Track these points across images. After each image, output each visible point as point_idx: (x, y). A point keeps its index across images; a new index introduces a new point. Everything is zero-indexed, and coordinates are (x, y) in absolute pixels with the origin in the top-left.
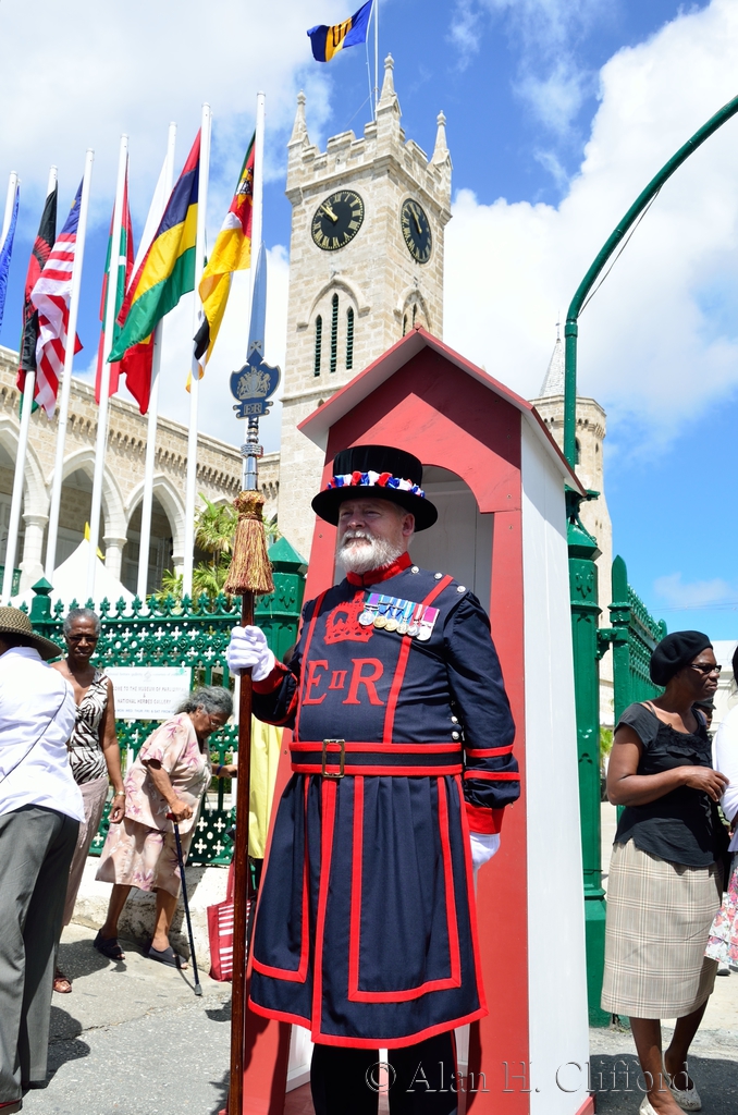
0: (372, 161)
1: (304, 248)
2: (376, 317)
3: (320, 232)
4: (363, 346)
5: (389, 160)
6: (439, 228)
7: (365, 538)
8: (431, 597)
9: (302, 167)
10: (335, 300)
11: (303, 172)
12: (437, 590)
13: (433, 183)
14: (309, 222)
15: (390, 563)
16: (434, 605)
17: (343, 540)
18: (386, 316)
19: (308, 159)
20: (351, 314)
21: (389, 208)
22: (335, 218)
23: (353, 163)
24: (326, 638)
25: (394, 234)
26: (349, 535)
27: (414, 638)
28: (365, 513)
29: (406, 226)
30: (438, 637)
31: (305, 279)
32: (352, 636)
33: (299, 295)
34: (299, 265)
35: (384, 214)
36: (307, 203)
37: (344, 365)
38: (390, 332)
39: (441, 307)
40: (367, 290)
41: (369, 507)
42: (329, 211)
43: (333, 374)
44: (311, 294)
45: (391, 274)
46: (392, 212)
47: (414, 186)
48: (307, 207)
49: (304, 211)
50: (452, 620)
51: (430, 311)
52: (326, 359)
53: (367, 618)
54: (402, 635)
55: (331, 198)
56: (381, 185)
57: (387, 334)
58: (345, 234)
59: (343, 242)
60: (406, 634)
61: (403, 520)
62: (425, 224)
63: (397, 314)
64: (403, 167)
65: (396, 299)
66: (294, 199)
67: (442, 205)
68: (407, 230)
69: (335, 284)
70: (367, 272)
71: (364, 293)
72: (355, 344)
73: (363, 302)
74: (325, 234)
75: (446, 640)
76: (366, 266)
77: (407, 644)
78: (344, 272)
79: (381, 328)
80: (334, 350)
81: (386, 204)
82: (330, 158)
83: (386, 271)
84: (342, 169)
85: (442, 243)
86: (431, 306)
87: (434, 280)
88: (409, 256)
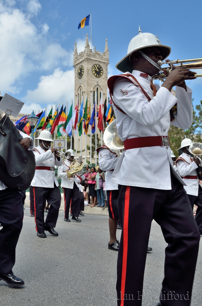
3: (78, 75)
5: (87, 59)
6: (106, 67)
9: (76, 60)
10: (80, 90)
13: (103, 57)
14: (77, 72)
19: (76, 58)
20: (82, 92)
34: (76, 82)
42: (79, 70)
44: (77, 88)
47: (96, 61)
49: (76, 70)
51: (103, 88)
55: (80, 67)
56: (86, 64)
58: (82, 75)
59: (81, 77)
62: (100, 68)
63: (91, 92)
64: (92, 58)
65: (91, 88)
67: (106, 62)
68: (94, 72)
69: (80, 86)
71: (84, 88)
73: (84, 90)
81: (87, 68)
85: (107, 70)
86: (103, 86)
87: (104, 80)
88: (95, 77)
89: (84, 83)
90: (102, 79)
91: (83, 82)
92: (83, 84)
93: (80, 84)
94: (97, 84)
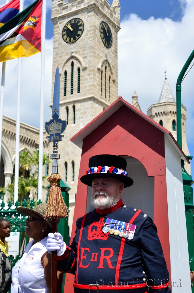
0: (87, 6)
1: (59, 42)
2: (90, 71)
3: (66, 36)
4: (84, 83)
5: (94, 6)
6: (115, 33)
7: (104, 195)
8: (132, 220)
9: (58, 8)
10: (72, 64)
11: (58, 11)
12: (135, 216)
13: (113, 15)
14: (61, 31)
15: (114, 205)
16: (134, 223)
17: (94, 196)
18: (94, 70)
19: (60, 5)
20: (79, 70)
21: (94, 25)
22: (72, 29)
23: (79, 7)
24: (88, 238)
25: (97, 36)
26: (97, 193)
27: (126, 238)
28: (104, 184)
29: (101, 33)
30: (137, 237)
31: (60, 55)
32: (99, 238)
33: (57, 62)
34: (57, 50)
35: (92, 28)
36: (60, 23)
37: (76, 91)
38: (96, 77)
39: (117, 66)
40: (86, 60)
41: (105, 181)
42: (69, 27)
43: (72, 95)
44: (62, 61)
45: (95, 53)
46: (96, 27)
47: (104, 16)
48: (60, 25)
49: (58, 27)
50: (142, 230)
51: (112, 68)
52: (69, 89)
53: (106, 230)
54: (121, 237)
55: (70, 21)
56: (91, 16)
57: (94, 78)
58: (76, 37)
59: (75, 40)
60: (123, 237)
61: (119, 186)
62: (109, 32)
63: (99, 69)
64: (100, 8)
65: (98, 63)
66: (55, 22)
67: (116, 24)
68: (102, 35)
69: (72, 57)
70: (86, 52)
71: (85, 61)
72: (81, 82)
73: (84, 65)
74: (68, 36)
75: (140, 239)
76: (85, 50)
77: (123, 241)
78: (76, 52)
79: (92, 76)
80: (72, 85)
81: (93, 24)
82: (69, 5)
83: (94, 52)
84: (74, 9)
85: (117, 39)
86: (113, 66)
87: (114, 55)
88: (103, 45)
89: (83, 51)
90: (111, 53)
91: (81, 50)
92: (81, 52)
93: (72, 53)
94: (106, 59)
